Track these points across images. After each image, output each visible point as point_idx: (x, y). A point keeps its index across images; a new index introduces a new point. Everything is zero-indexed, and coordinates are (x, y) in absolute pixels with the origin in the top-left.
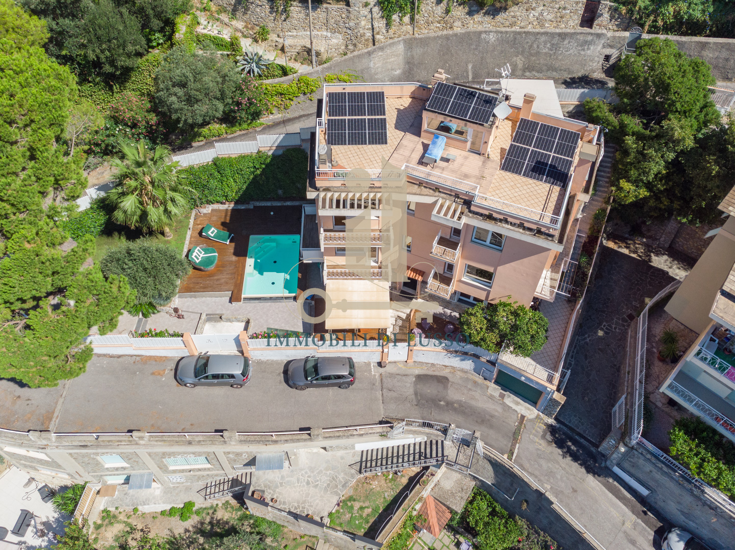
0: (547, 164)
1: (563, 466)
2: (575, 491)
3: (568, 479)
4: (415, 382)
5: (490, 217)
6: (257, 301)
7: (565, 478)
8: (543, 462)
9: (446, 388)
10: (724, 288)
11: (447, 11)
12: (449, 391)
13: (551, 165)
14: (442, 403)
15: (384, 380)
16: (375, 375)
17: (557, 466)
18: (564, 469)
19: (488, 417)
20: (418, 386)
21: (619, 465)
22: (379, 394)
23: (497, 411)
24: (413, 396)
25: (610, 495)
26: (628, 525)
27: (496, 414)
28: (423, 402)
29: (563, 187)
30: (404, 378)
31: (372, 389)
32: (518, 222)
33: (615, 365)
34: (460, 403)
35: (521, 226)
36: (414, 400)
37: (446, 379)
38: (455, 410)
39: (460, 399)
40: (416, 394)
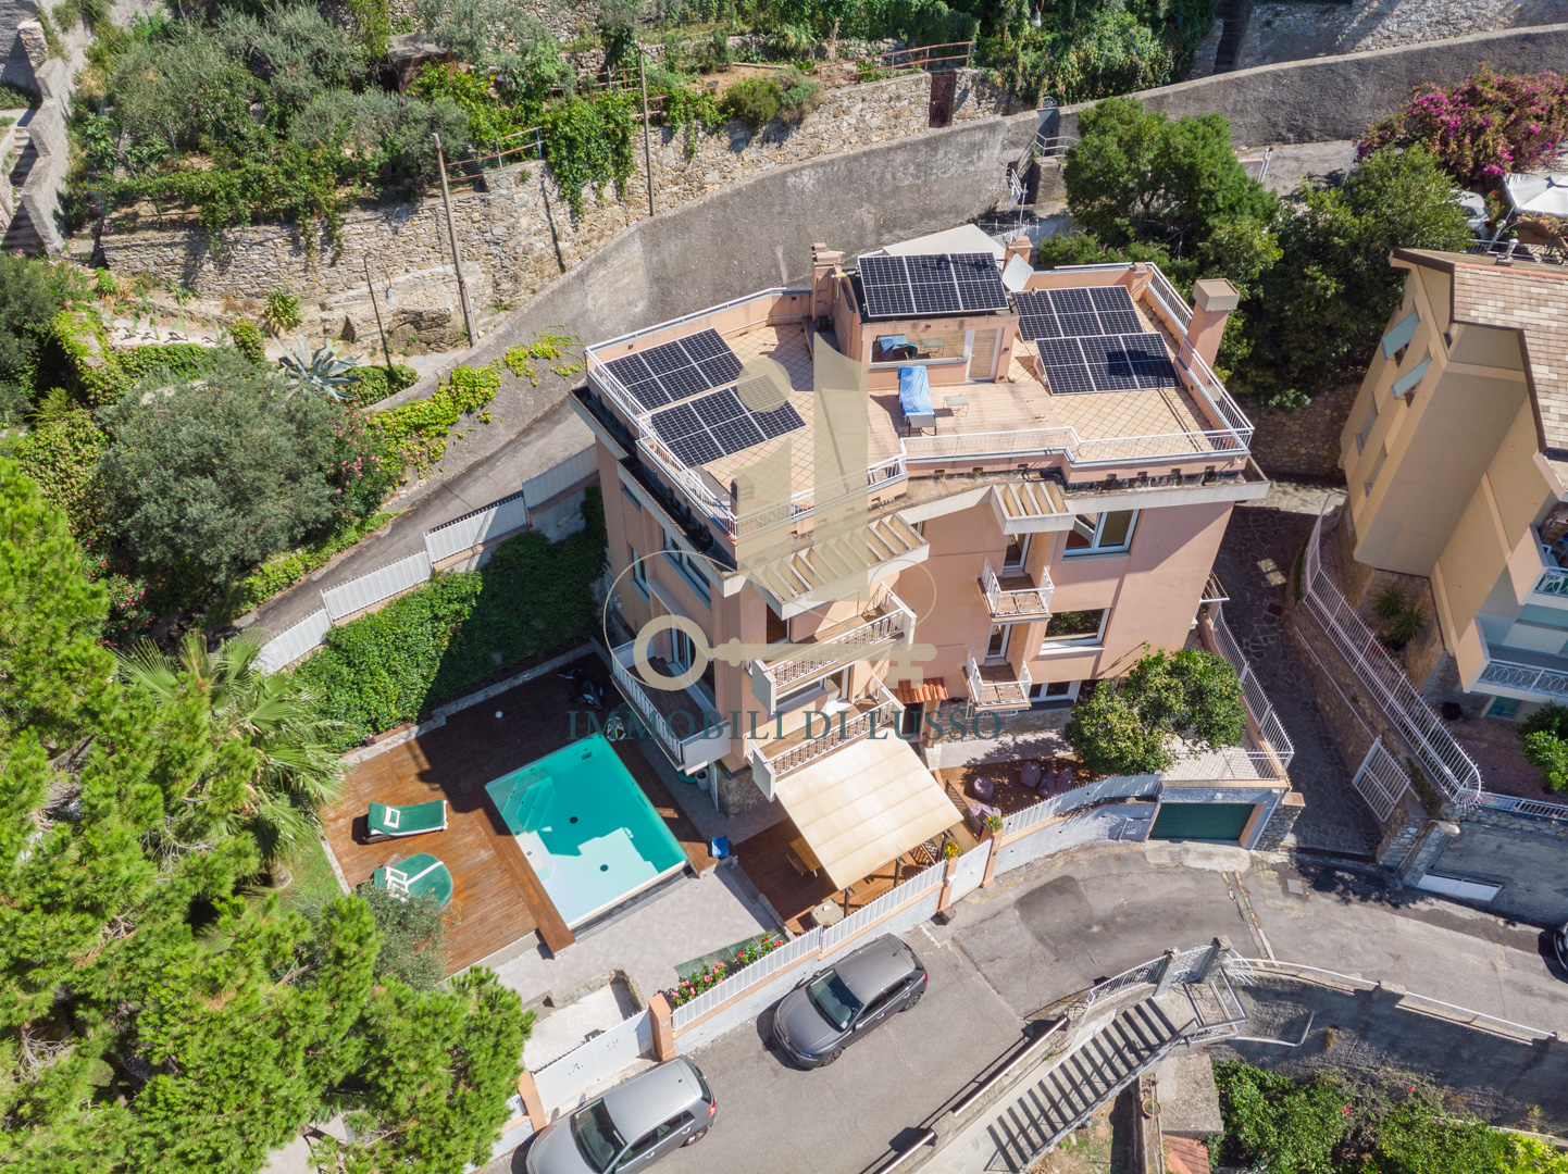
0: (1122, 352)
1: (1349, 924)
2: (1397, 958)
3: (1374, 943)
4: (1022, 917)
5: (1111, 484)
6: (607, 922)
7: (1369, 945)
8: (1317, 937)
9: (1080, 897)
10: (1550, 444)
11: (689, 153)
12: (1090, 900)
13: (1129, 352)
14: (1095, 929)
15: (967, 946)
16: (944, 947)
17: (1343, 931)
18: (1355, 929)
19: (1182, 909)
20: (1034, 922)
21: (1432, 870)
22: (978, 978)
23: (1188, 890)
24: (1040, 947)
25: (1445, 931)
26: (1502, 965)
27: (1190, 895)
28: (1064, 946)
29: (1177, 384)
30: (998, 921)
31: (960, 978)
32: (1167, 471)
33: (1306, 704)
34: (1120, 910)
35: (1177, 478)
36: (1047, 953)
37: (1067, 879)
38: (1124, 928)
39: (1117, 902)
40: (1041, 940)
